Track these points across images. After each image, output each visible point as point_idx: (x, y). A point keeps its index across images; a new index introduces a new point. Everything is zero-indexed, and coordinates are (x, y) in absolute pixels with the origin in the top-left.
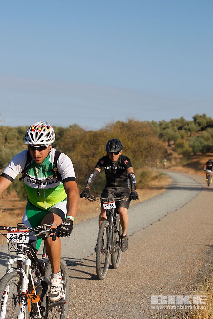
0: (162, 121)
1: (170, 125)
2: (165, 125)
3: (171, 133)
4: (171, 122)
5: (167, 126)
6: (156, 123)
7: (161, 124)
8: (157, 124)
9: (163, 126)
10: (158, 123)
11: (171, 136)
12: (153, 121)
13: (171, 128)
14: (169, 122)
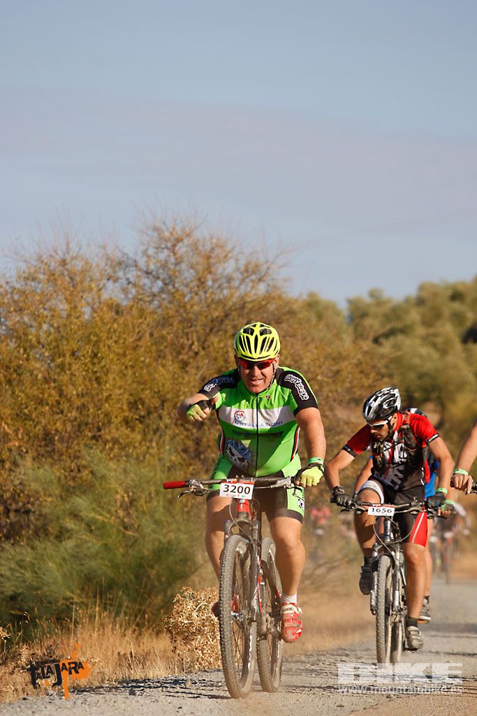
0: (367, 299)
1: (415, 315)
2: (387, 318)
3: (417, 361)
4: (420, 302)
5: (399, 325)
6: (331, 307)
7: (358, 314)
8: (338, 313)
9: (374, 325)
10: (343, 307)
11: (421, 376)
12: (312, 295)
13: (421, 331)
14: (407, 300)
